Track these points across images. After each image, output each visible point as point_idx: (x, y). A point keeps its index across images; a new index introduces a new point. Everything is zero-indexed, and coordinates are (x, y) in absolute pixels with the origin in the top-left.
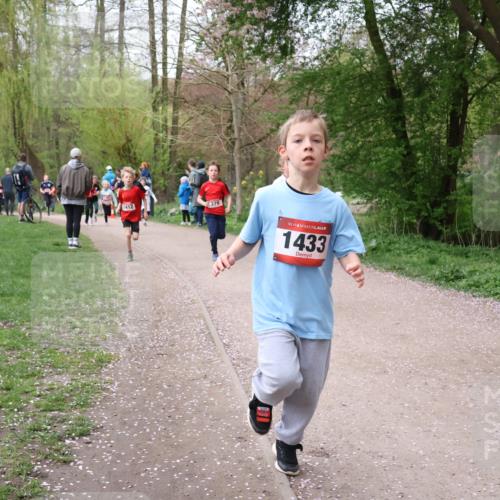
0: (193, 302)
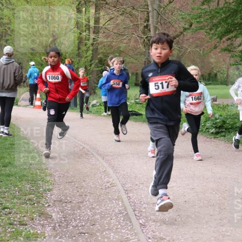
0: (113, 185)
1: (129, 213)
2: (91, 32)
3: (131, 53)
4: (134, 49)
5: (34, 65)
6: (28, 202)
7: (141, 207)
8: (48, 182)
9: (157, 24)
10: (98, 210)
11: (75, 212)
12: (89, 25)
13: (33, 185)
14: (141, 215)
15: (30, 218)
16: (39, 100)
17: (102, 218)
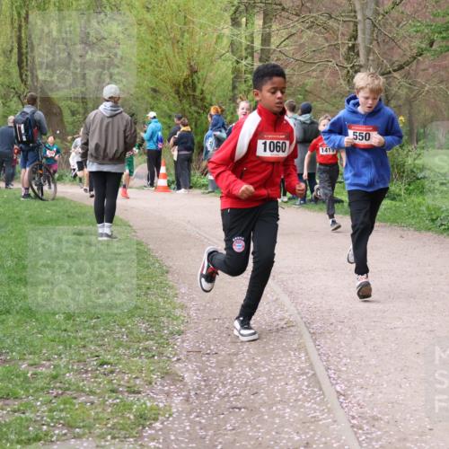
1: (318, 374)
2: (256, 59)
3: (324, 94)
4: (330, 88)
5: (155, 117)
6: (142, 354)
7: (339, 362)
8: (177, 319)
9: (371, 43)
10: (264, 368)
11: (224, 371)
12: (252, 48)
13: (152, 323)
14: (339, 377)
15: (146, 381)
16: (165, 176)
17: (270, 381)
